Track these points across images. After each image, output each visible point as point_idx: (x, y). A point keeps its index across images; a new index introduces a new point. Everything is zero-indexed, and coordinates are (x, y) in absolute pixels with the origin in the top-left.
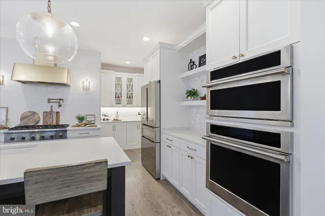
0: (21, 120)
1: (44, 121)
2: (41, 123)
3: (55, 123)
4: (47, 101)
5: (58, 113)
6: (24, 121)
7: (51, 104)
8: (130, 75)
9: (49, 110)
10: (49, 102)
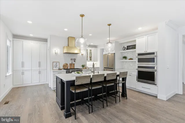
0: (63, 67)
1: (70, 67)
2: (69, 68)
3: (73, 68)
4: (70, 59)
5: (74, 64)
6: (64, 67)
7: (72, 61)
8: (90, 48)
9: (71, 63)
10: (71, 60)
